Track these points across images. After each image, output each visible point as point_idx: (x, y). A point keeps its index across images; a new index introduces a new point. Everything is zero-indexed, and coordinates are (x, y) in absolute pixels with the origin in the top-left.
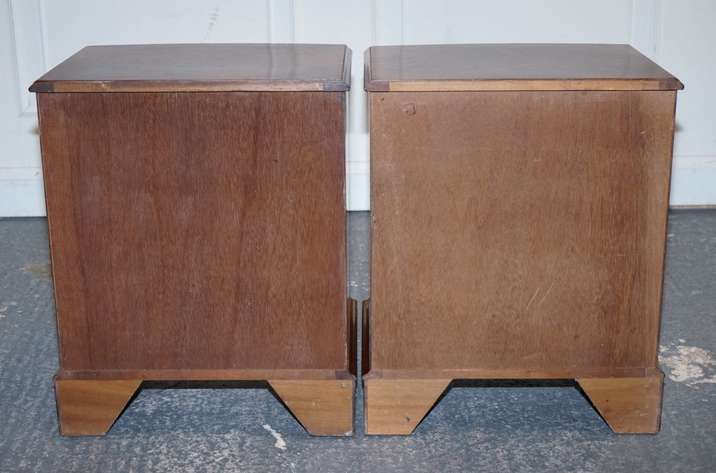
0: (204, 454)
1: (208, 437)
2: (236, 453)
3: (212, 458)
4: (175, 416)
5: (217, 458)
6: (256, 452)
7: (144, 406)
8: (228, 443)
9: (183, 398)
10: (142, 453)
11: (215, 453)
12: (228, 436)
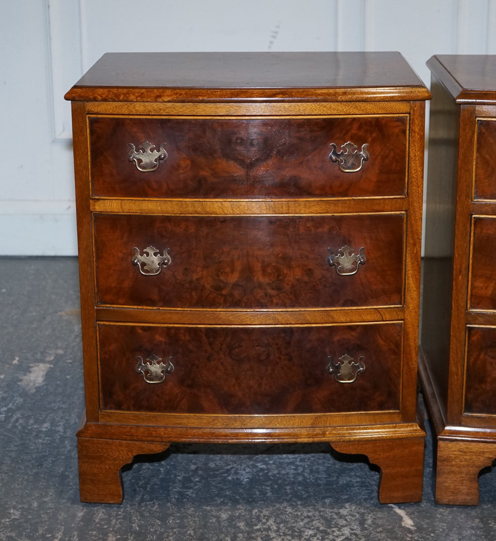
0: (321, 532)
1: (320, 512)
2: (358, 532)
3: (331, 537)
4: (276, 486)
5: (337, 537)
6: (381, 532)
7: (236, 473)
8: (346, 520)
9: (280, 465)
10: (248, 529)
11: (334, 531)
12: (344, 512)
